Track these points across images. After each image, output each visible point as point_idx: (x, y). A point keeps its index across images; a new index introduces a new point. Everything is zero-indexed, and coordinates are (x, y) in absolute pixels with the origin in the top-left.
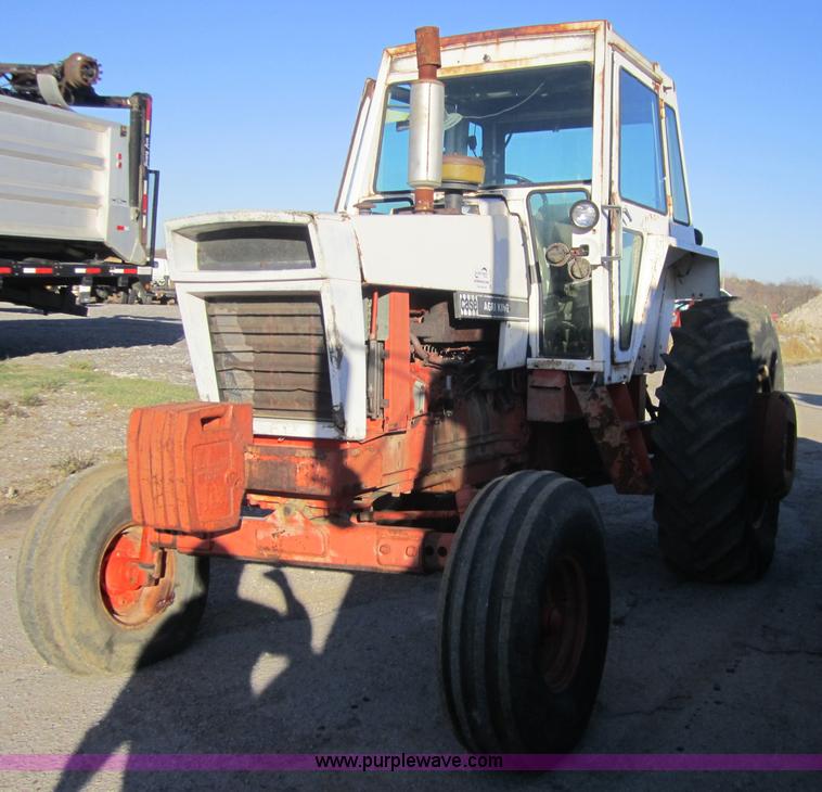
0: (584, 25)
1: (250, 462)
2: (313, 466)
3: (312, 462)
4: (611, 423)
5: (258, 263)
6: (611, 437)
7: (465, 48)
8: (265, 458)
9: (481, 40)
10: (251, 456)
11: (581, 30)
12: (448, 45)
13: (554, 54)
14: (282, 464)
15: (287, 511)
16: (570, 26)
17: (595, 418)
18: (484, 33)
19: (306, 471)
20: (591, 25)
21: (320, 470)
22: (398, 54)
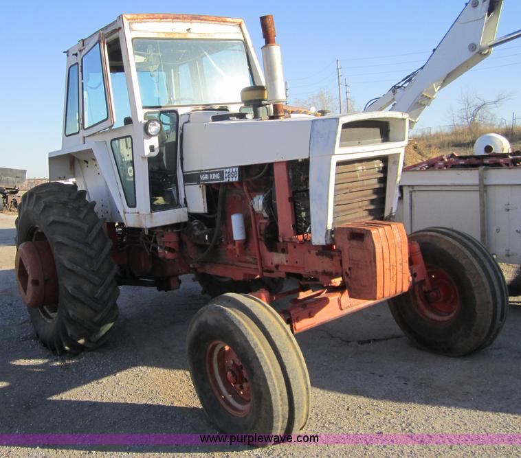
0: (234, 20)
5: (358, 142)
11: (232, 22)
12: (163, 18)
16: (228, 19)
18: (183, 15)
20: (237, 20)
22: (132, 19)
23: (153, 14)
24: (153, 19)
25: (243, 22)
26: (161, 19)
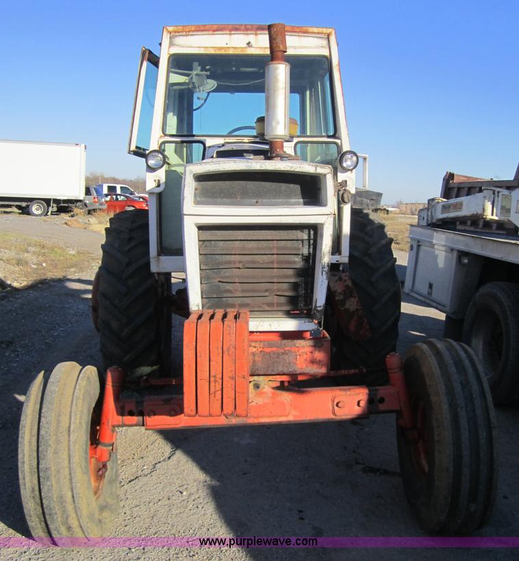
0: (320, 30)
1: (254, 354)
2: (312, 353)
3: (311, 349)
4: (351, 296)
5: (255, 200)
6: (350, 305)
7: (230, 34)
8: (268, 350)
9: (244, 30)
10: (254, 350)
11: (318, 33)
12: (217, 30)
13: (301, 47)
14: (283, 354)
15: (257, 386)
16: (311, 30)
17: (340, 293)
18: (246, 25)
19: (305, 356)
20: (325, 30)
21: (319, 355)
22: (175, 32)
23: (205, 26)
24: (203, 31)
25: (333, 33)
26: (213, 31)
